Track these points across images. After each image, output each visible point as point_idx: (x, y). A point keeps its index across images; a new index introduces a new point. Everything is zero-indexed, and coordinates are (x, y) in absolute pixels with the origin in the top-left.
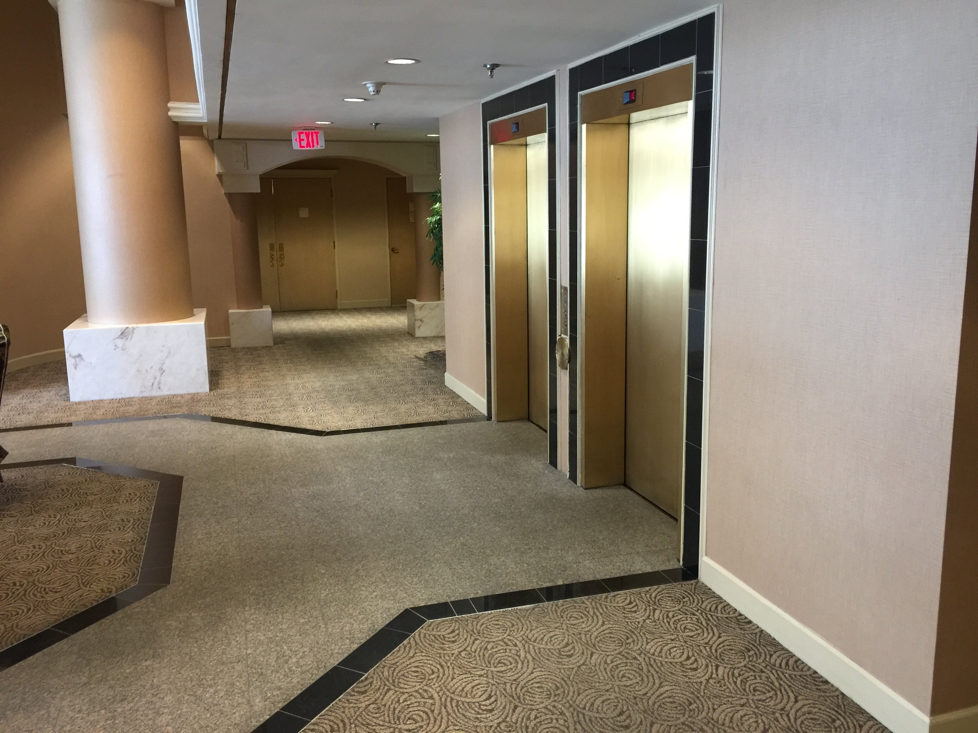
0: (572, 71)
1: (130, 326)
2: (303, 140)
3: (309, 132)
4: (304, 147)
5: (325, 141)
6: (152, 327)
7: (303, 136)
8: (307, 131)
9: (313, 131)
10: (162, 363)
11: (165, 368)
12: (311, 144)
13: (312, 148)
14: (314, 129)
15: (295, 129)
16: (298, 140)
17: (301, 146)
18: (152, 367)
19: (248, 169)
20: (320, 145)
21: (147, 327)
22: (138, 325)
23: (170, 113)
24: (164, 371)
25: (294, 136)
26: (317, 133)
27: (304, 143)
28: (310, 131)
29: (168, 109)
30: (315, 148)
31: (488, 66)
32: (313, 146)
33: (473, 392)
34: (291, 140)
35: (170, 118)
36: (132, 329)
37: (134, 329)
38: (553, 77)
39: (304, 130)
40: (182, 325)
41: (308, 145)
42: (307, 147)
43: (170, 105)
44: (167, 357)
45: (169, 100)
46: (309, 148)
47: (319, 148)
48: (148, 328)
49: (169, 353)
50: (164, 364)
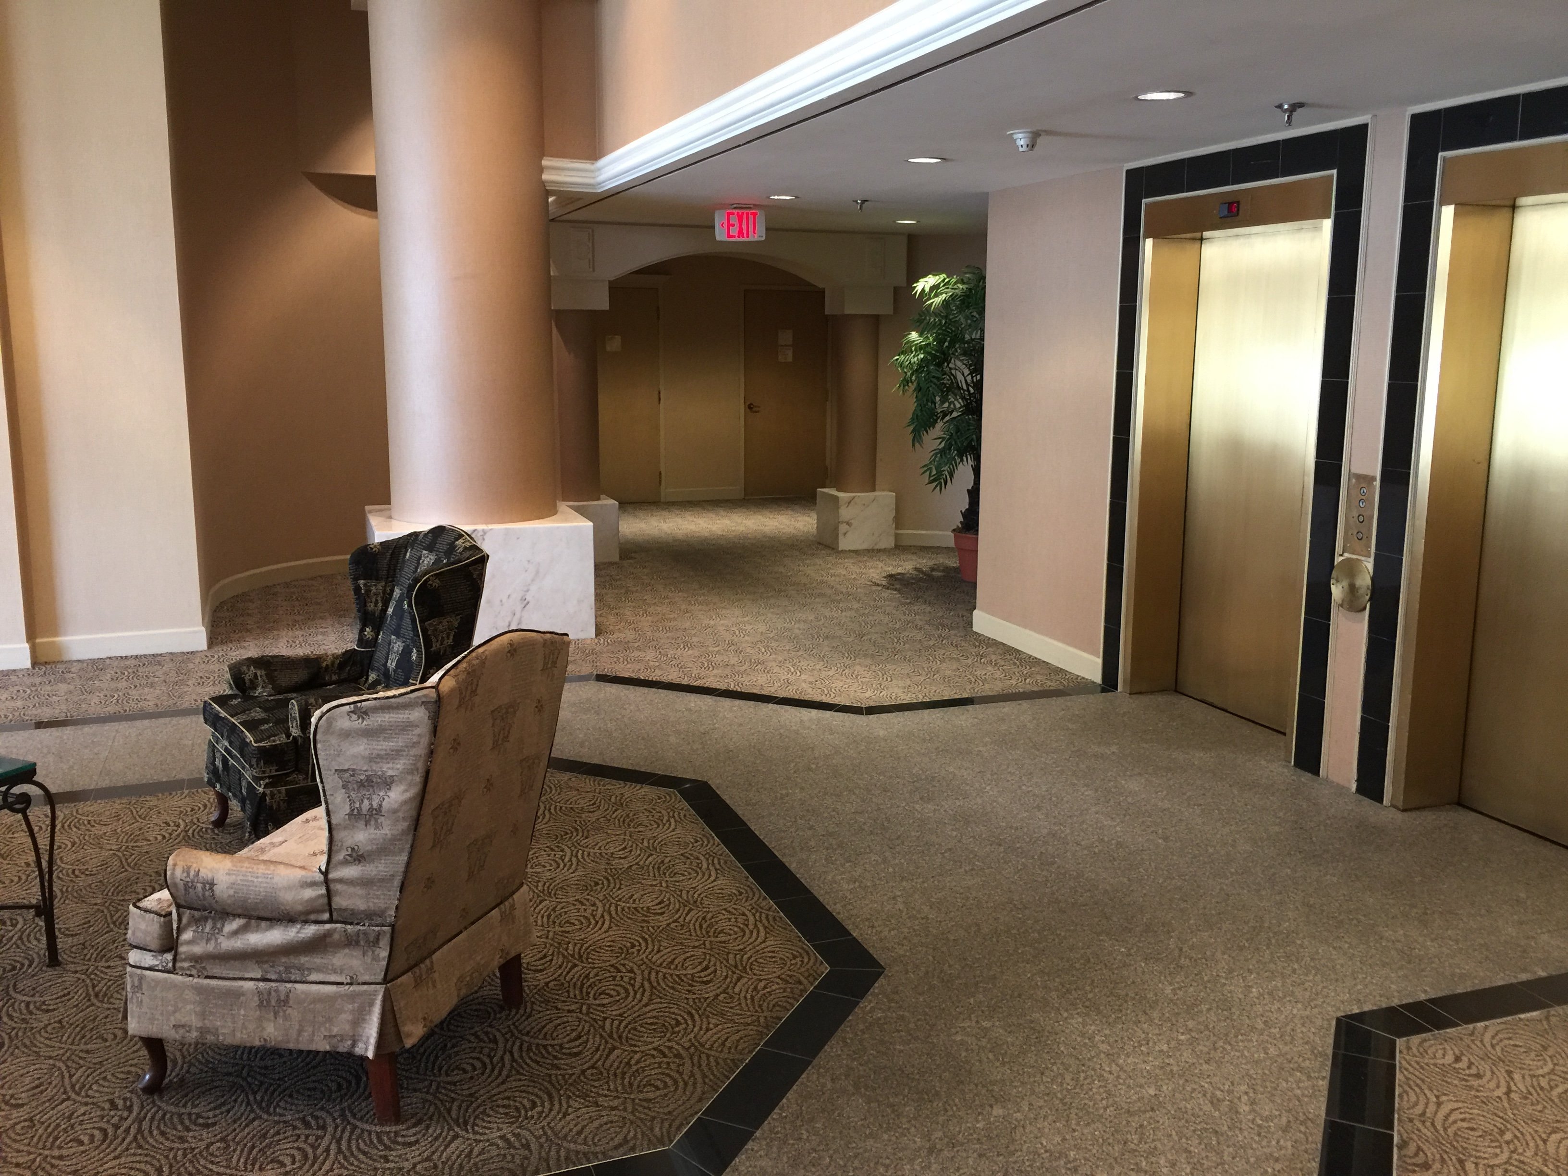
0: (1415, 118)
1: (480, 527)
2: (733, 225)
3: (743, 213)
4: (734, 237)
5: (767, 229)
6: (513, 529)
7: (734, 220)
8: (740, 211)
9: (750, 211)
10: (525, 589)
11: (528, 598)
12: (745, 231)
13: (745, 239)
14: (750, 208)
15: (722, 206)
16: (725, 225)
17: (729, 236)
18: (509, 596)
19: (594, 271)
20: (758, 234)
21: (506, 529)
22: (490, 527)
23: (545, 177)
24: (528, 603)
25: (719, 219)
26: (754, 214)
27: (734, 231)
28: (745, 211)
29: (541, 170)
30: (751, 239)
31: (1286, 107)
32: (748, 236)
33: (1060, 645)
34: (713, 227)
35: (543, 183)
36: (481, 533)
37: (485, 532)
38: (1363, 128)
39: (735, 208)
40: (558, 528)
41: (740, 233)
42: (739, 237)
43: (545, 162)
44: (533, 580)
45: (542, 155)
46: (741, 239)
47: (756, 238)
48: (507, 532)
49: (537, 572)
50: (528, 591)
